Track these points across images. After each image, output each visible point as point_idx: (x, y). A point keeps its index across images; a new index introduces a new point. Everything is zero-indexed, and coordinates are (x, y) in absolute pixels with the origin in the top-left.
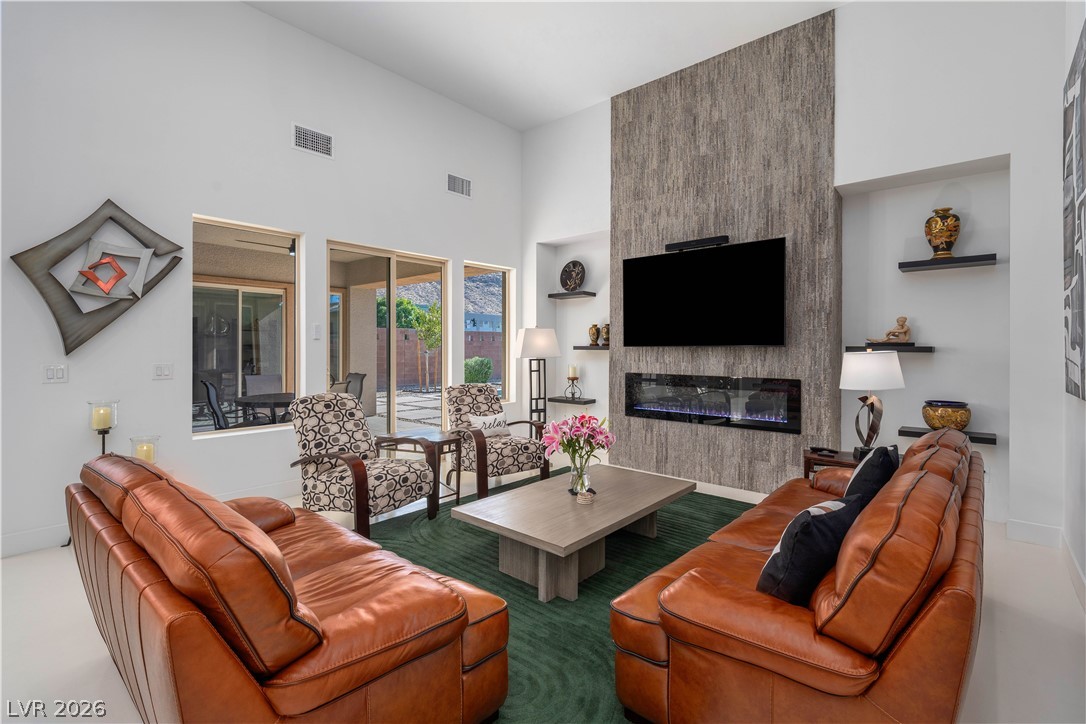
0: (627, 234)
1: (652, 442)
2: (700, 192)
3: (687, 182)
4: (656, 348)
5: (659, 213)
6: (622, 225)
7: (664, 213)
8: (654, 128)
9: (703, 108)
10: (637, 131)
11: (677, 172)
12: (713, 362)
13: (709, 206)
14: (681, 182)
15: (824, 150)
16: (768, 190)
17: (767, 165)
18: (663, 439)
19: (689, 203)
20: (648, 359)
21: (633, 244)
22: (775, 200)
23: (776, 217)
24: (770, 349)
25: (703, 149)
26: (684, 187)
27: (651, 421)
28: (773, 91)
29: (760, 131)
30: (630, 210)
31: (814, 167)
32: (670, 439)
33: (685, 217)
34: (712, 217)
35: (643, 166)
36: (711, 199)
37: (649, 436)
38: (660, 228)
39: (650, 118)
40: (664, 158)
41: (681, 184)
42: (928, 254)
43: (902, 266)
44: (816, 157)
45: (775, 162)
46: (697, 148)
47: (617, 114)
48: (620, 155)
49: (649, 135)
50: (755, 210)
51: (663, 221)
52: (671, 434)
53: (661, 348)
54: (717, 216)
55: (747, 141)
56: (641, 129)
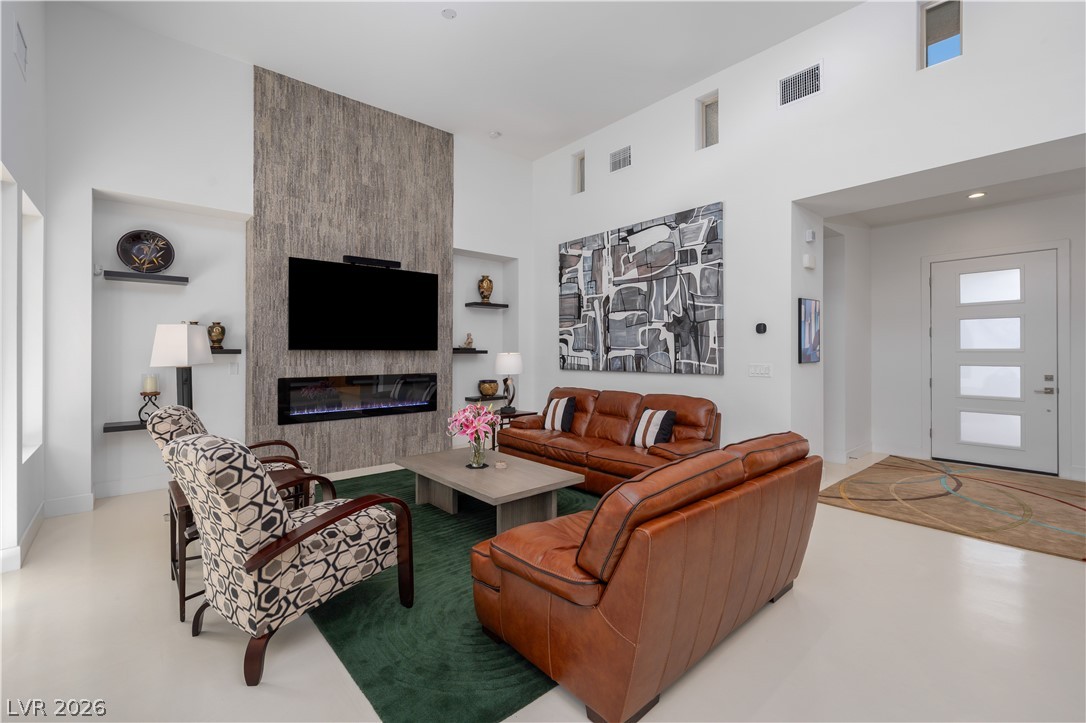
0: (280, 228)
1: (313, 446)
2: (362, 215)
3: (349, 201)
4: (316, 352)
5: (320, 220)
6: (270, 216)
7: (325, 220)
8: (315, 132)
9: (366, 143)
10: (293, 124)
11: (340, 188)
12: (375, 363)
13: (370, 230)
14: (344, 198)
15: (448, 221)
16: (416, 235)
17: (415, 217)
18: (326, 439)
19: (352, 221)
20: (308, 362)
21: (288, 241)
22: (421, 244)
23: (421, 256)
25: (365, 180)
26: (347, 205)
27: (311, 425)
28: (418, 164)
29: (410, 189)
30: (282, 203)
31: (443, 230)
32: (332, 437)
33: (348, 232)
34: (373, 241)
35: (301, 163)
36: (372, 225)
37: (309, 440)
38: (322, 237)
39: (309, 120)
40: (326, 168)
41: (344, 201)
42: (478, 299)
43: (467, 305)
44: (444, 226)
45: (421, 216)
46: (360, 176)
47: (263, 94)
48: (268, 138)
49: (308, 136)
50: (407, 247)
51: (324, 229)
52: (334, 433)
53: (323, 352)
54: (377, 241)
55: (401, 194)
56: (298, 126)
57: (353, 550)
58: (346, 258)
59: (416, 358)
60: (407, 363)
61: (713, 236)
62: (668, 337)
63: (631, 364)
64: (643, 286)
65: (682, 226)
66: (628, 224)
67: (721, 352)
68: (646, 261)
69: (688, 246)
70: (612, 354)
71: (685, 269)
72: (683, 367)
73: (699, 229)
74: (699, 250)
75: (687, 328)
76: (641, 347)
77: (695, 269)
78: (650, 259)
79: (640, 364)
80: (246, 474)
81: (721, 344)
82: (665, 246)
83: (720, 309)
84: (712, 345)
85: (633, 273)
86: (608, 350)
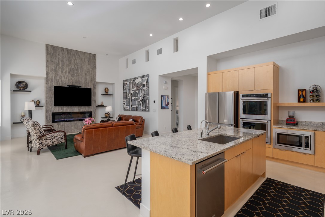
0: (52, 79)
1: (60, 128)
2: (72, 75)
3: (69, 72)
4: (61, 107)
5: (62, 77)
6: (50, 77)
7: (63, 77)
8: (60, 57)
9: (73, 59)
10: (55, 56)
11: (67, 69)
12: (76, 109)
13: (74, 78)
14: (67, 72)
15: (95, 75)
16: (86, 79)
17: (86, 75)
18: (63, 126)
19: (70, 77)
20: (59, 109)
21: (54, 82)
22: (87, 81)
23: (88, 84)
24: (87, 106)
25: (73, 67)
26: (68, 73)
27: (60, 123)
28: (87, 62)
29: (85, 68)
30: (53, 74)
31: (93, 77)
32: (65, 126)
33: (69, 79)
34: (75, 81)
35: (57, 65)
36: (75, 77)
37: (59, 126)
38: (62, 81)
39: (59, 55)
40: (63, 65)
41: (68, 72)
42: (105, 93)
43: (102, 95)
44: (94, 76)
45: (87, 74)
46: (72, 66)
47: (48, 50)
48: (49, 60)
49: (59, 58)
50: (84, 82)
51: (63, 79)
52: (65, 125)
53: (63, 107)
54: (76, 81)
55: (82, 69)
56: (56, 56)
57: (56, 139)
58: (68, 85)
59: (87, 108)
60: (84, 109)
61: (147, 82)
62: (141, 103)
63: (135, 109)
64: (137, 91)
65: (143, 78)
66: (134, 77)
67: (149, 106)
68: (138, 86)
69: (144, 83)
70: (133, 107)
71: (143, 88)
72: (143, 110)
73: (145, 79)
74: (145, 84)
75: (144, 101)
76: (137, 105)
77: (145, 88)
78: (138, 85)
79: (136, 109)
80: (37, 125)
81: (149, 105)
82: (140, 83)
83: (149, 97)
84: (147, 105)
85: (135, 89)
86: (132, 106)
